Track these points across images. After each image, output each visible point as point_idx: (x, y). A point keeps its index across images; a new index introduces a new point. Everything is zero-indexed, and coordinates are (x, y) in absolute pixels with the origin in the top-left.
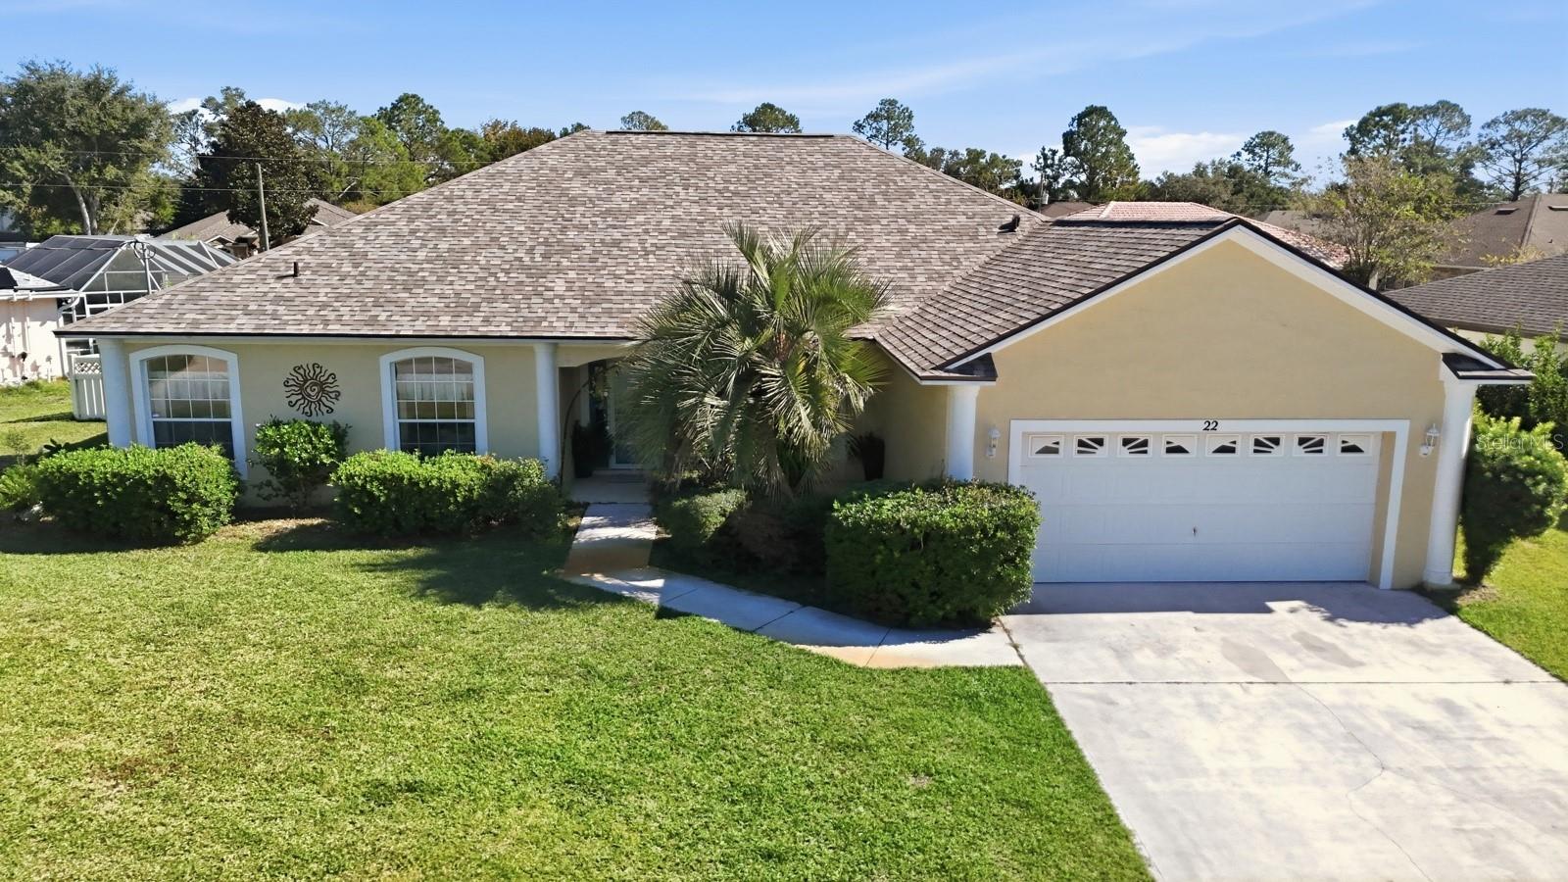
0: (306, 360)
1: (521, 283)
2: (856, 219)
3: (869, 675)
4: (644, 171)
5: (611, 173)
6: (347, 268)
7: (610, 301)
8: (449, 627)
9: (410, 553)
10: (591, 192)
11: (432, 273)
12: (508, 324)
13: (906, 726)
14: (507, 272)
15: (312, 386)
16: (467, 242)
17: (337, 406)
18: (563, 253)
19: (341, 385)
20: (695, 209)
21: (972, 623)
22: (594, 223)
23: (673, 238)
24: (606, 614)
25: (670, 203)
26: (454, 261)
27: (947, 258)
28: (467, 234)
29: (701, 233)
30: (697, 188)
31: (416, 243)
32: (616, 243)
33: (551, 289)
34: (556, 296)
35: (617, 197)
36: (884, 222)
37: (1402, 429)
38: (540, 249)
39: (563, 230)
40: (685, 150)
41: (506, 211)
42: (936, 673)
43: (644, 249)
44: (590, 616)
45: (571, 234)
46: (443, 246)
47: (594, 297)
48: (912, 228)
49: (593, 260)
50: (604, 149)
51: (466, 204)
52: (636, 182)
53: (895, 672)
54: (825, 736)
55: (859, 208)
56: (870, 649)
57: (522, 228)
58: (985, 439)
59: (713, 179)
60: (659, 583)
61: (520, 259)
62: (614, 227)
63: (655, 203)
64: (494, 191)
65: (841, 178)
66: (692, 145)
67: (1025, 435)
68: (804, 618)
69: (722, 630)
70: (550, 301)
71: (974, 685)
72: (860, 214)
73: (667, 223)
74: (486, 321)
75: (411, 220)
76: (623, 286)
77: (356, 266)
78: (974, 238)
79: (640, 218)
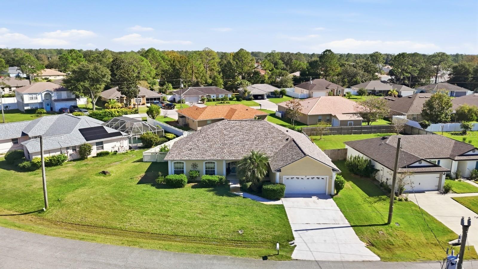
0: (194, 162)
1: (220, 151)
2: (265, 138)
3: (267, 205)
4: (234, 129)
5: (229, 129)
6: (197, 148)
7: (232, 154)
8: (221, 199)
9: (211, 189)
10: (227, 133)
11: (209, 149)
12: (220, 158)
13: (270, 210)
14: (218, 149)
15: (195, 165)
16: (212, 143)
17: (198, 168)
18: (225, 145)
19: (198, 165)
20: (242, 136)
21: (278, 199)
22: (228, 139)
23: (240, 142)
24: (238, 198)
25: (238, 135)
26: (210, 147)
27: (278, 145)
28: (212, 142)
29: (243, 141)
30: (242, 132)
31: (205, 144)
32: (232, 143)
33: (224, 152)
34: (226, 153)
35: (231, 134)
36: (269, 138)
37: (328, 177)
38: (222, 144)
39: (224, 141)
40: (240, 124)
41: (216, 137)
42: (273, 205)
43: (236, 144)
44: (236, 198)
45: (226, 141)
46: (209, 144)
47: (230, 153)
48: (273, 139)
49: (229, 146)
50: (228, 124)
51: (210, 136)
52: (233, 131)
53: (269, 205)
54: (262, 211)
55: (266, 136)
56: (267, 202)
57: (219, 140)
58: (280, 178)
59: (244, 130)
60: (242, 193)
61: (219, 146)
62: (231, 140)
63: (236, 135)
64: (214, 133)
65: (263, 129)
66: (241, 123)
67: (285, 177)
68: (260, 198)
69: (251, 200)
70: (225, 154)
71: (277, 206)
72: (266, 137)
73: (238, 139)
74: (217, 157)
75: (203, 139)
76: (234, 151)
77: (198, 148)
78: (282, 142)
79: (235, 138)
